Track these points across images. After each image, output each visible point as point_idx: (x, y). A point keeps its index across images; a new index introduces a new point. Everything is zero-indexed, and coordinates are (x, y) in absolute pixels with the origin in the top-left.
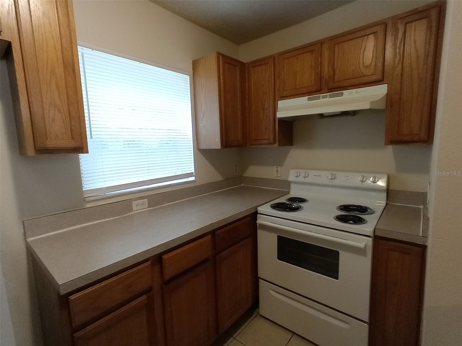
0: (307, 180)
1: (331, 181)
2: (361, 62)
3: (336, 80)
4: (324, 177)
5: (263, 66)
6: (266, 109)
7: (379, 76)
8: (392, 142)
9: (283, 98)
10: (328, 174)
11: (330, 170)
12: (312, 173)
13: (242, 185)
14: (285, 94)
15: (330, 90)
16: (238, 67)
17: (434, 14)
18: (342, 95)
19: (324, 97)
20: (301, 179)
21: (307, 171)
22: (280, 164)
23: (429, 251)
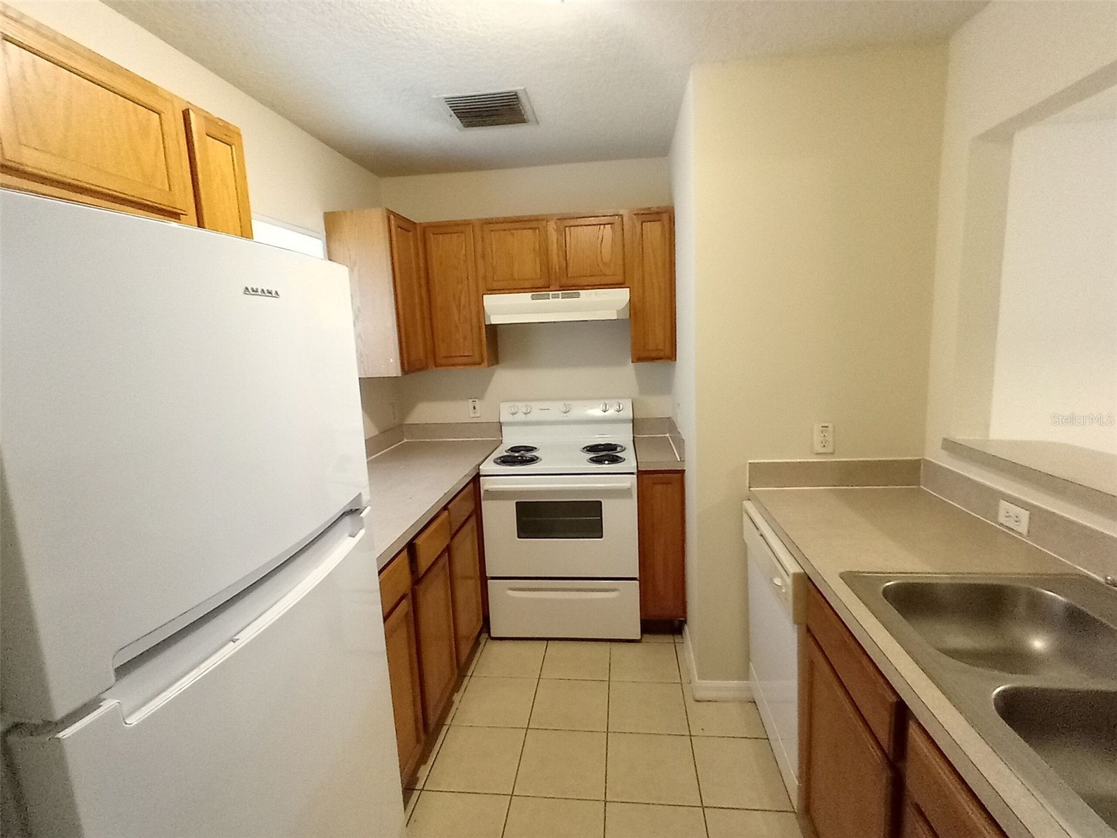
0: (530, 418)
1: (565, 415)
2: (599, 259)
3: (569, 275)
4: (555, 411)
5: (455, 236)
6: (464, 306)
7: (619, 278)
8: (638, 359)
9: (492, 291)
10: (560, 406)
11: (563, 399)
12: (536, 406)
13: (406, 440)
14: (495, 285)
15: (562, 288)
16: (411, 233)
17: (665, 217)
18: (578, 296)
19: (556, 297)
20: (520, 417)
21: (529, 403)
22: (479, 395)
23: (688, 475)
